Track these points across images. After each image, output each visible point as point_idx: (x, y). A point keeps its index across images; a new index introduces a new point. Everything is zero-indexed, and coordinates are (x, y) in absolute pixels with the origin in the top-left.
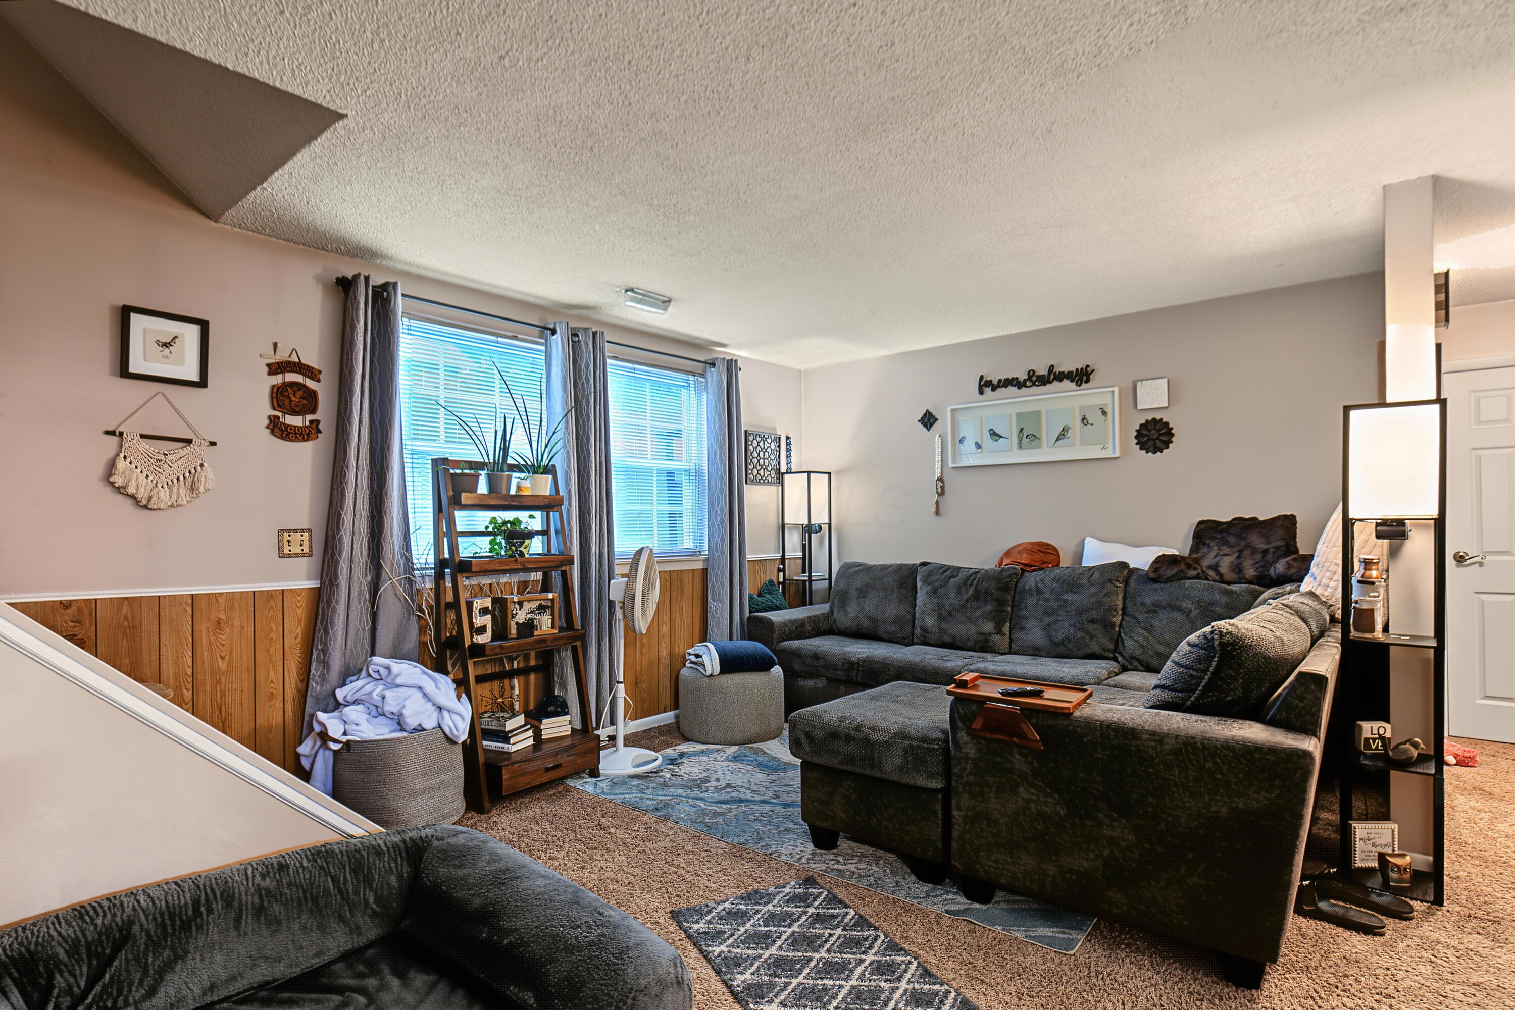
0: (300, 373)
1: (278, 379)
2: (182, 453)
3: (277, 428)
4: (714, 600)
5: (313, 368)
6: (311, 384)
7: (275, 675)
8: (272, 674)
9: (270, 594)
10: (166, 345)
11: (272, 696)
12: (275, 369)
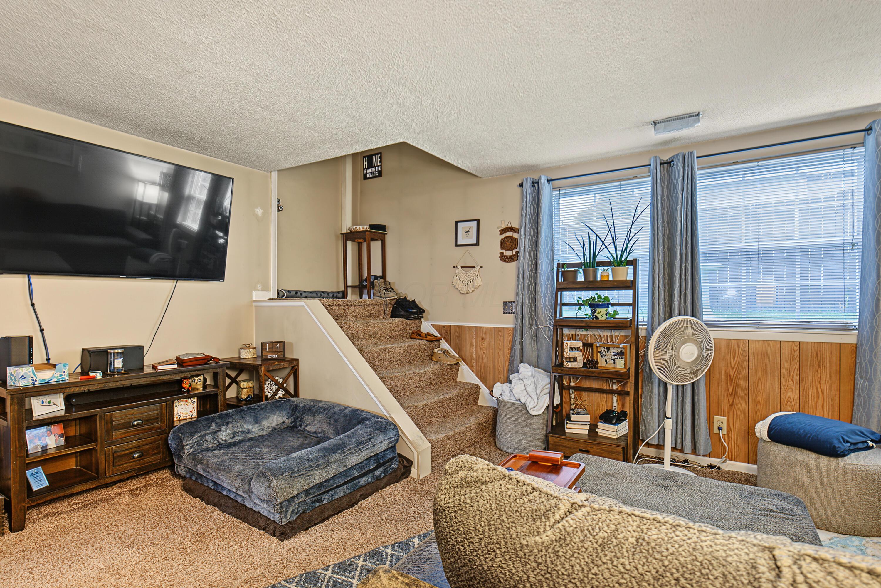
0: (510, 231)
1: (503, 236)
2: (472, 272)
3: (504, 258)
4: (861, 378)
5: (515, 228)
6: (515, 235)
7: (501, 364)
8: (500, 364)
9: (499, 329)
10: (468, 232)
11: (499, 372)
12: (502, 232)
